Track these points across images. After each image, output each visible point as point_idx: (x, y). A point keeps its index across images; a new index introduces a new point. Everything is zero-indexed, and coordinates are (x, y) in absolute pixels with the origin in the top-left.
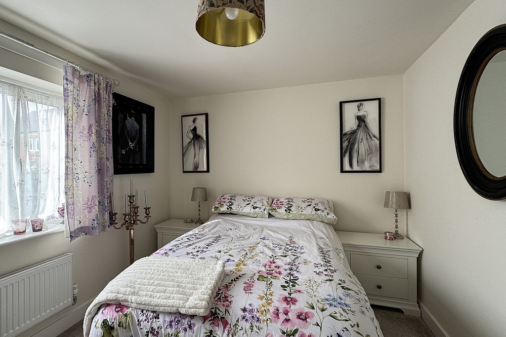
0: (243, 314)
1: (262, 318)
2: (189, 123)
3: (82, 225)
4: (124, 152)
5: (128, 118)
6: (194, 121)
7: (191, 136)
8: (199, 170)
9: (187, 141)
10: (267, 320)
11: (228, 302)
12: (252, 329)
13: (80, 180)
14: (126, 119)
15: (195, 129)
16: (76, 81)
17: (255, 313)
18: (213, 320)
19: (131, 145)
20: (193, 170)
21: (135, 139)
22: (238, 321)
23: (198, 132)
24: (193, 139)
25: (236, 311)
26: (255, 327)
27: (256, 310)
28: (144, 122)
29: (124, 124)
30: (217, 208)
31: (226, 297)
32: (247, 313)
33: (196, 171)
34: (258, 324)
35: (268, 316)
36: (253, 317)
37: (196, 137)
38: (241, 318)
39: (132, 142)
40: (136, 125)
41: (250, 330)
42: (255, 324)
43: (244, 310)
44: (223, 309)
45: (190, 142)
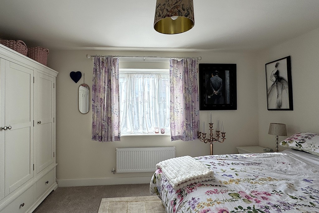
0: (191, 200)
1: (197, 208)
2: (272, 69)
3: (180, 134)
4: (209, 97)
5: (213, 76)
6: (276, 66)
7: (274, 79)
8: (282, 108)
9: (270, 83)
10: (197, 211)
11: (191, 191)
12: (188, 210)
13: (179, 113)
14: (211, 77)
15: (277, 73)
16: (175, 65)
17: (196, 204)
18: (179, 194)
19: (215, 92)
20: (276, 108)
21: (219, 88)
22: (186, 202)
23: (281, 75)
24: (275, 82)
25: (189, 197)
26: (189, 210)
27: (198, 203)
28: (227, 75)
29: (210, 80)
30: (286, 143)
31: (193, 188)
32: (192, 201)
33: (279, 109)
34: (192, 210)
35: (199, 210)
36: (193, 205)
37: (279, 79)
38: (188, 201)
39: (216, 90)
40: (220, 80)
41: (187, 210)
42: (191, 208)
43: (193, 199)
44: (186, 192)
45: (273, 84)
